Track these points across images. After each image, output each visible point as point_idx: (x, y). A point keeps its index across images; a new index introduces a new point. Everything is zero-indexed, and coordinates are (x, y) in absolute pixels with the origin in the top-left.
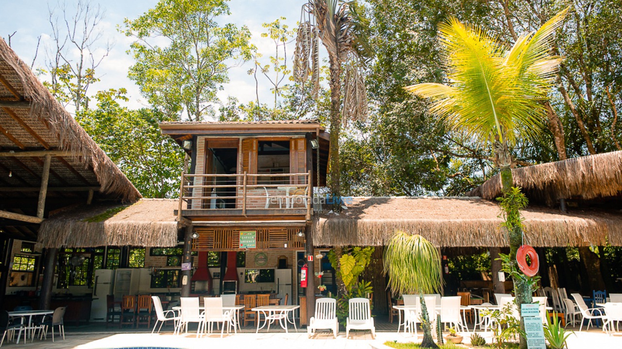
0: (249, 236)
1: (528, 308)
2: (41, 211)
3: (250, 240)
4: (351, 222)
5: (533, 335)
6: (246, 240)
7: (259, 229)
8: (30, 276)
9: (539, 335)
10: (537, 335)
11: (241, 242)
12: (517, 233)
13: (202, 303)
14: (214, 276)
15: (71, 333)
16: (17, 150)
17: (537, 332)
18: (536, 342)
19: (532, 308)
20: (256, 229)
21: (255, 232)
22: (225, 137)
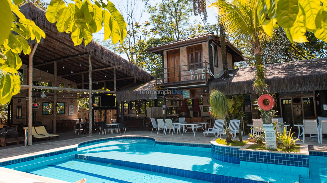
0: (187, 93)
1: (267, 126)
2: (115, 88)
3: (187, 94)
4: (228, 84)
5: (269, 139)
6: (185, 94)
7: (190, 89)
8: (128, 110)
9: (273, 139)
10: (272, 139)
11: (184, 95)
12: (261, 88)
13: (164, 122)
14: (190, 109)
15: (130, 131)
16: (106, 67)
17: (272, 137)
18: (271, 142)
19: (269, 126)
20: (189, 89)
21: (189, 91)
22: (174, 49)
